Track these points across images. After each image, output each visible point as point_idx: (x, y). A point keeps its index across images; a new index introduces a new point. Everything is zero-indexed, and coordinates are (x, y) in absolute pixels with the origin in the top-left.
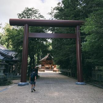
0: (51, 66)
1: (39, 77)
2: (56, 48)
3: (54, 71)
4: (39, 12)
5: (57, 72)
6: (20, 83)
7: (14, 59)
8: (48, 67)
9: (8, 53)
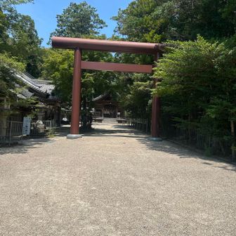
3: (120, 122)
4: (95, 13)
9: (40, 87)
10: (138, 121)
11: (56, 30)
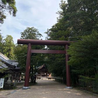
0: (46, 74)
1: (37, 83)
2: (51, 58)
3: (49, 78)
4: (38, 31)
5: (52, 80)
6: (24, 87)
7: (16, 68)
8: (43, 74)
9: (12, 63)
10: (58, 78)
11: (21, 38)
